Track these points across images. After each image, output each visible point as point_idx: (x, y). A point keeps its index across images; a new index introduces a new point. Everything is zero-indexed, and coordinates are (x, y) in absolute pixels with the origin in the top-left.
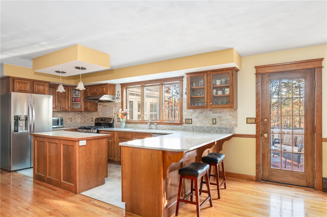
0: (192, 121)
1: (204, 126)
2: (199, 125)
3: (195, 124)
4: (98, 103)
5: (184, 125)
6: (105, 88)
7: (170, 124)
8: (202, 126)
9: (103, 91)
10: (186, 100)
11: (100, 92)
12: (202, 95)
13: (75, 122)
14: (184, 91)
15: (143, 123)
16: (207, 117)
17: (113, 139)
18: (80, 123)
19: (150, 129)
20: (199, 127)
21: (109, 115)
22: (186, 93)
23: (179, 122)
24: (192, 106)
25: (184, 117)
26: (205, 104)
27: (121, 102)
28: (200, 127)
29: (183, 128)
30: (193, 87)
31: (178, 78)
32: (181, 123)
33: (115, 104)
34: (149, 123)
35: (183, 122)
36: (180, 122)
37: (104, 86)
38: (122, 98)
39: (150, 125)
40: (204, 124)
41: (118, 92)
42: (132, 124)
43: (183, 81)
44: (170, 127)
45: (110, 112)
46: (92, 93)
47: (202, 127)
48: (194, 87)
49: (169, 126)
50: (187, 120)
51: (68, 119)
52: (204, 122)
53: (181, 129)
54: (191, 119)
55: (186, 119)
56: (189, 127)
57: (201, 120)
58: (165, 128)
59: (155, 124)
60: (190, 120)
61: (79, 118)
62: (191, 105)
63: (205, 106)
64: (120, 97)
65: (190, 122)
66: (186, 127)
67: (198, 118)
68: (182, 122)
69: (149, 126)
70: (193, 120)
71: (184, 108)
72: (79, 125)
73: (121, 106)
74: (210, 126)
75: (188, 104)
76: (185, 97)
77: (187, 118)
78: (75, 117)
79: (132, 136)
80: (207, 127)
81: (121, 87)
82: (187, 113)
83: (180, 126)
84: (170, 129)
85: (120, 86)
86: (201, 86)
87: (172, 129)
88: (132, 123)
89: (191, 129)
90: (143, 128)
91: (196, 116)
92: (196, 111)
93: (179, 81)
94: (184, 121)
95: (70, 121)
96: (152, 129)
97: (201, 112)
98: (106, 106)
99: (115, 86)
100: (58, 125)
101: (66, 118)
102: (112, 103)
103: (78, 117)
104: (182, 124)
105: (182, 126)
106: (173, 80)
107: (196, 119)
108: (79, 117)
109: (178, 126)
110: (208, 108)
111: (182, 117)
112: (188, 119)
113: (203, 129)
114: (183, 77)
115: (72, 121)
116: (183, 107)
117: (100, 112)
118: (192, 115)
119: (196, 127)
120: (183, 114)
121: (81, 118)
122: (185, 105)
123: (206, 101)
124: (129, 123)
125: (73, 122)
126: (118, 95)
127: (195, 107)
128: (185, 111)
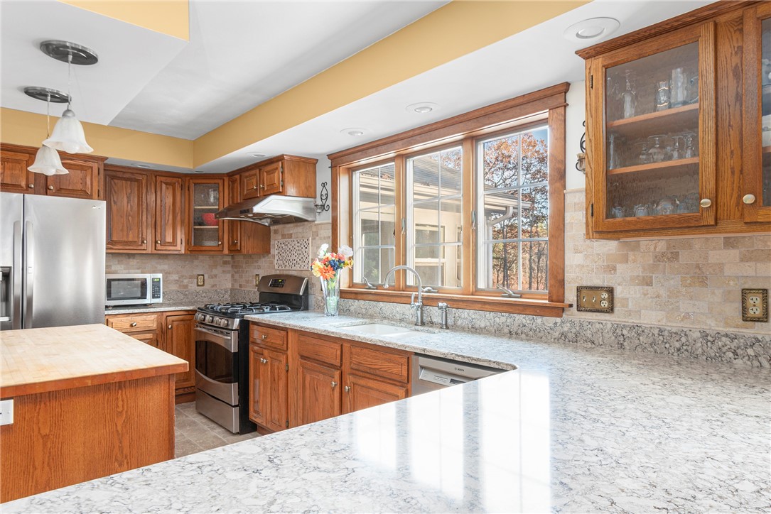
0: (611, 300)
1: (687, 325)
2: (651, 318)
3: (629, 313)
4: (272, 228)
5: (574, 315)
6: (276, 174)
7: (505, 308)
8: (674, 326)
9: (271, 185)
10: (581, 198)
11: (264, 188)
12: (681, 157)
13: (213, 286)
14: (573, 152)
15: (399, 300)
16: (703, 281)
17: (283, 358)
18: (231, 290)
19: (423, 324)
20: (656, 332)
21: (297, 267)
22: (581, 160)
23: (547, 302)
24: (619, 219)
25: (569, 276)
26: (706, 202)
27: (330, 221)
28: (661, 331)
29: (566, 329)
30: (622, 117)
31: (540, 99)
32: (556, 307)
33: (314, 229)
34: (416, 298)
35: (567, 302)
36: (550, 300)
37: (274, 166)
38: (335, 208)
39: (421, 308)
40: (687, 316)
41: (324, 185)
42: (362, 302)
43: (566, 106)
44: (503, 319)
45: (302, 256)
46: (245, 193)
47: (671, 334)
48: (629, 115)
49: (501, 319)
50: (584, 292)
51: (191, 277)
52: (685, 306)
53: (556, 335)
54: (611, 291)
55: (579, 289)
56: (598, 326)
57: (663, 293)
58: (483, 325)
59: (440, 304)
60: (605, 295)
61: (229, 276)
62: (609, 215)
63: (701, 217)
64: (329, 202)
65: (605, 304)
66: (581, 325)
67: (650, 284)
68: (563, 302)
69: (419, 313)
70: (619, 292)
71: (569, 233)
72: (226, 296)
73: (330, 234)
74: (723, 330)
75: (592, 210)
76: (576, 180)
77: (585, 284)
78: (215, 272)
79: (339, 353)
80: (705, 335)
81: (331, 167)
82: (586, 257)
83: (550, 321)
84: (506, 330)
85: (329, 163)
86: (670, 107)
87: (514, 329)
88: (364, 297)
89: (610, 338)
90: (398, 317)
91: (639, 272)
92: (636, 247)
93: (544, 114)
94: (571, 297)
95: (198, 285)
96: (432, 323)
97: (663, 254)
98: (290, 236)
99: (315, 164)
100: (144, 296)
101: (182, 276)
102: (306, 223)
103: (223, 271)
104: (563, 309)
105: (558, 320)
106: (517, 110)
107: (637, 288)
108: (229, 272)
109: (539, 320)
110: (721, 225)
111: (560, 277)
112: (591, 288)
113: (677, 345)
114: (566, 87)
115: (203, 285)
116: (567, 227)
117: (276, 258)
118: (614, 269)
119: (638, 330)
120: (567, 263)
121: (233, 276)
122: (576, 219)
123: (712, 185)
124: (353, 296)
125: (207, 286)
126: (324, 197)
127: (638, 226)
128: (577, 251)
